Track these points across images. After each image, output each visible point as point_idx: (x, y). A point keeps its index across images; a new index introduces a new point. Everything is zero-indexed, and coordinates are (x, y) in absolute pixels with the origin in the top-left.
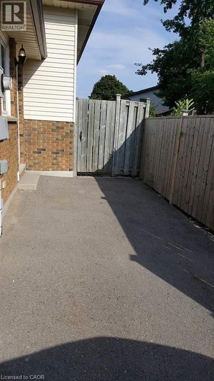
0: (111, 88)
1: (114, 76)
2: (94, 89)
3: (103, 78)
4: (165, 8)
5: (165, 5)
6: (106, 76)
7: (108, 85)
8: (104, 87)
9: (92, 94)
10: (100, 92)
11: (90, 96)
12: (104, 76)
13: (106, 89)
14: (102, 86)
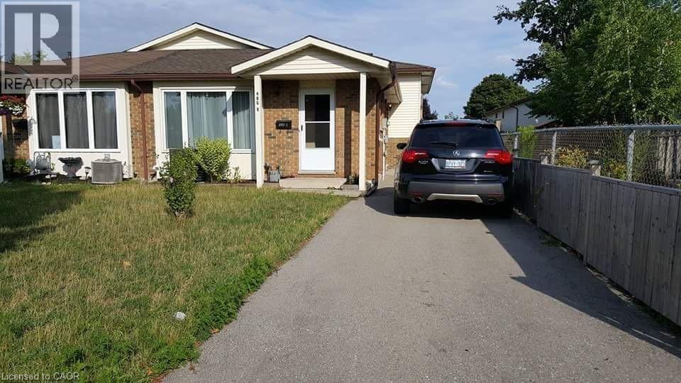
0: (499, 92)
1: (503, 74)
2: (472, 95)
3: (486, 80)
4: (522, 24)
5: (522, 21)
6: (491, 76)
7: (493, 89)
8: (487, 92)
9: (468, 103)
10: (481, 100)
11: (466, 105)
12: (488, 76)
13: (491, 94)
14: (484, 91)
